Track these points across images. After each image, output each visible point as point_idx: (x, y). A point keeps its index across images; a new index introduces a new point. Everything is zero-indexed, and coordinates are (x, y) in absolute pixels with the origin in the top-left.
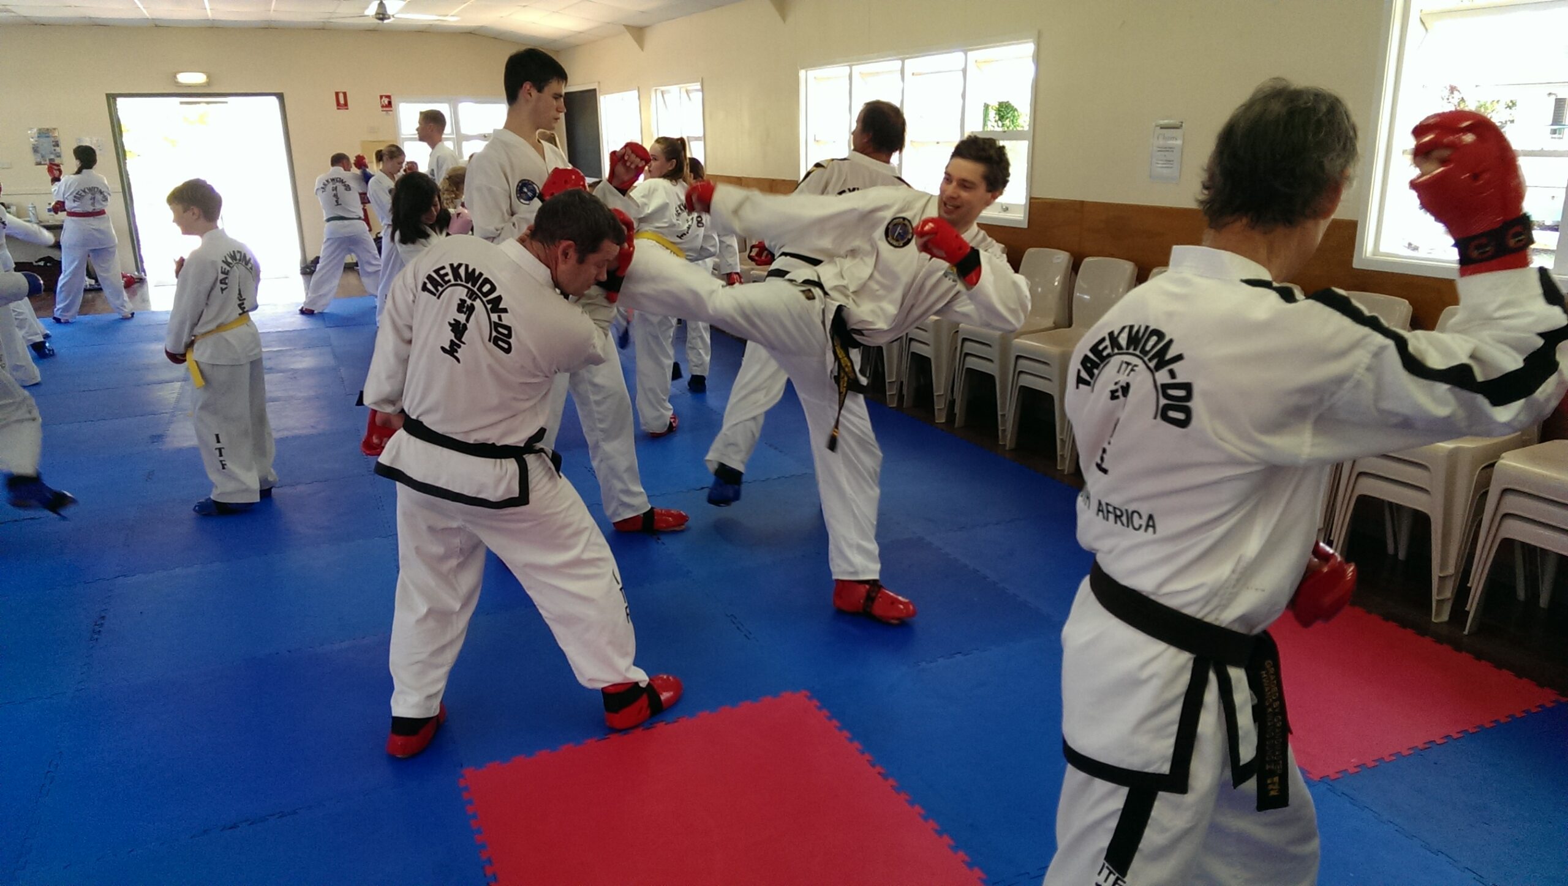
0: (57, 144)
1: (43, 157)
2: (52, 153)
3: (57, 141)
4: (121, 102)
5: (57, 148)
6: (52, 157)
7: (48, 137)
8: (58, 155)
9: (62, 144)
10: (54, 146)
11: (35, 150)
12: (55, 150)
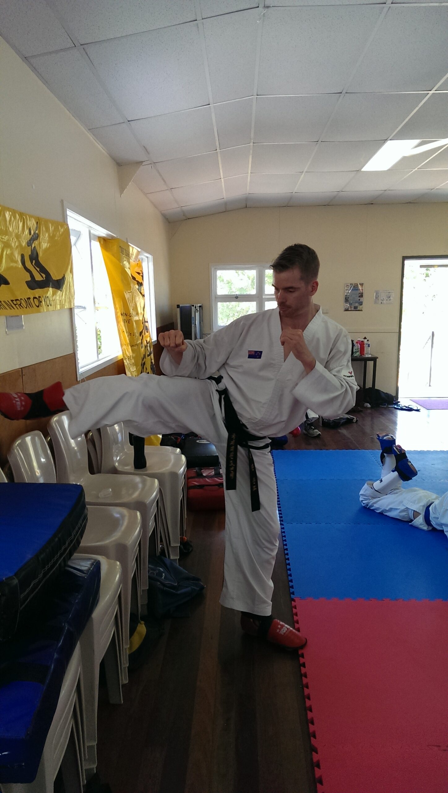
0: (361, 295)
1: (351, 304)
2: (356, 303)
3: (362, 293)
4: (407, 262)
5: (361, 299)
6: (357, 304)
7: (358, 290)
8: (361, 303)
9: (365, 295)
10: (359, 297)
11: (347, 300)
12: (359, 300)
